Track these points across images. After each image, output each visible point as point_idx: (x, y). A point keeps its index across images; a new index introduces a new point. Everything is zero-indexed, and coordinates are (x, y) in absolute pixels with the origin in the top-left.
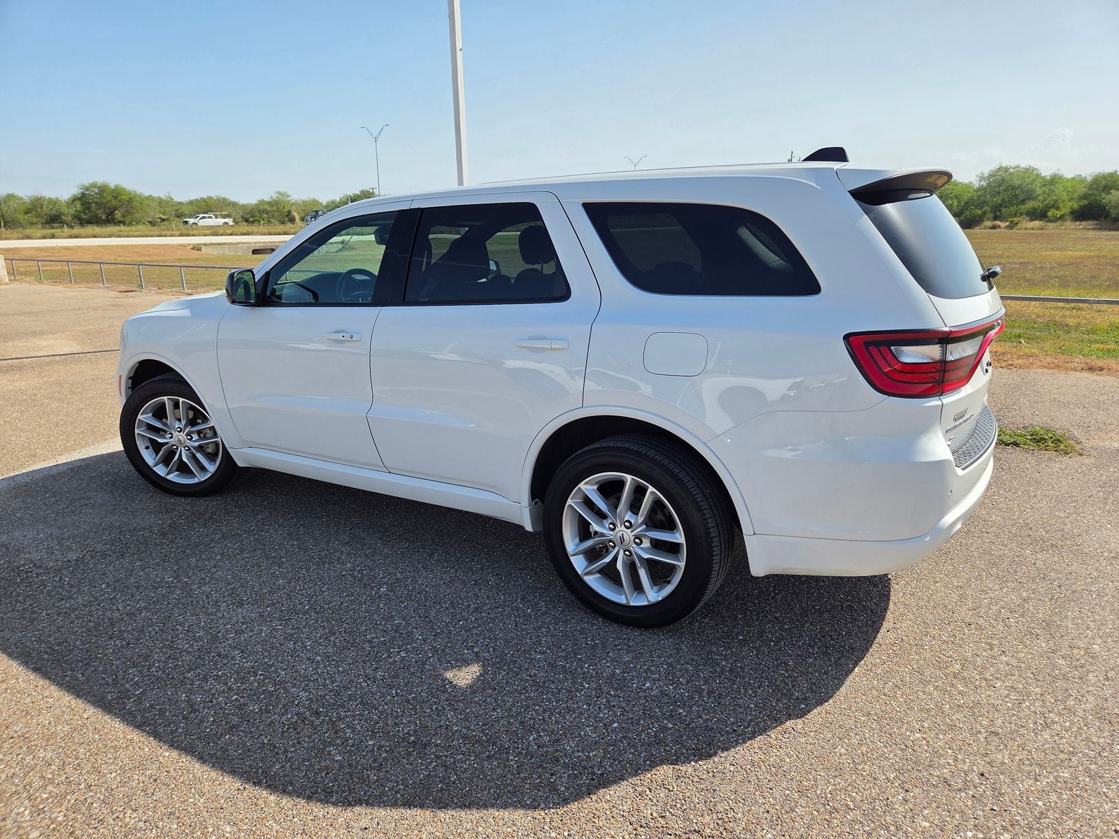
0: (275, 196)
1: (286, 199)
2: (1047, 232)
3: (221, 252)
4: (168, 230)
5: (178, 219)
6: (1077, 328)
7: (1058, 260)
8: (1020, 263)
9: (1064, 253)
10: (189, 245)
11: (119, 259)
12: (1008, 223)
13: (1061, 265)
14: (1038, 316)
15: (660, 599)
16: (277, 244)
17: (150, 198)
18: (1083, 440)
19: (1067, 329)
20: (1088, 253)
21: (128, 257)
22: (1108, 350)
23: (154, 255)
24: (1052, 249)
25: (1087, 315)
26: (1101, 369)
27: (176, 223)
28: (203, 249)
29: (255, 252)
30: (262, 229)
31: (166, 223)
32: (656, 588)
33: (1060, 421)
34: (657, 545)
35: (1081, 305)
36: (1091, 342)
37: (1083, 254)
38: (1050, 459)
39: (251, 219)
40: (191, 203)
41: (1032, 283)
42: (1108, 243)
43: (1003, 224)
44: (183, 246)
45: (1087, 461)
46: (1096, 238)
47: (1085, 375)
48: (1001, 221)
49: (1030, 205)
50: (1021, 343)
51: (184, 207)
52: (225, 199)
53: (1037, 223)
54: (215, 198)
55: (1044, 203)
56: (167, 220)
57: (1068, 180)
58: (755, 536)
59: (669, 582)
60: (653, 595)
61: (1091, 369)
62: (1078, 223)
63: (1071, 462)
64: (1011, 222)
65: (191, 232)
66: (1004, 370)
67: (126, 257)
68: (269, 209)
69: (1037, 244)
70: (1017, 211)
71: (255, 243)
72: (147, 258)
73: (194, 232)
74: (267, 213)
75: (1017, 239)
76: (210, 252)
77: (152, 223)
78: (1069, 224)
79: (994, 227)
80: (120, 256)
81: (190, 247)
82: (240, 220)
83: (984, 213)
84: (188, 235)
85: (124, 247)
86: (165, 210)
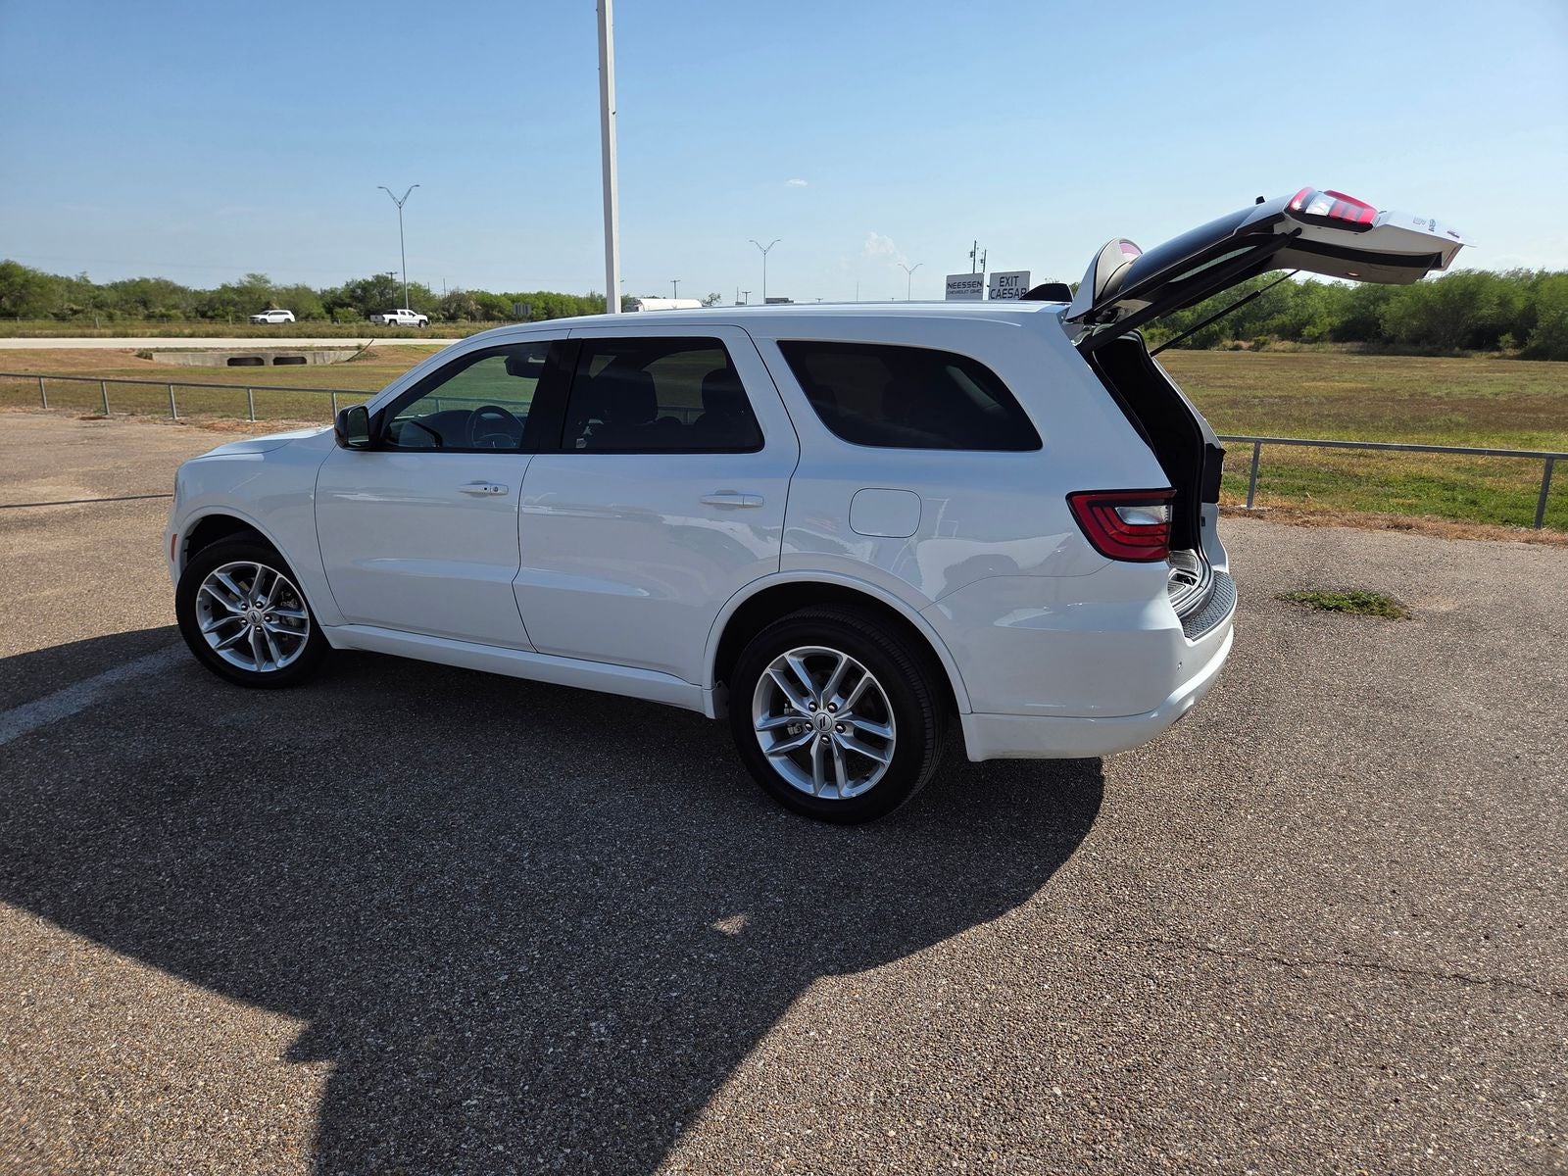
0: (246, 280)
1: (263, 285)
2: (1301, 355)
3: (181, 362)
4: (88, 327)
5: (98, 311)
6: (1369, 477)
7: (1325, 393)
8: (1280, 397)
9: (1332, 384)
10: (134, 350)
11: (30, 369)
12: (1252, 343)
13: (1331, 400)
14: (1321, 464)
15: (854, 795)
16: (264, 351)
17: (56, 280)
18: (1408, 604)
19: (1358, 480)
20: (1359, 385)
21: (44, 366)
22: (1410, 505)
23: (83, 364)
24: (1314, 379)
25: (1378, 464)
26: (1409, 527)
27: (99, 317)
28: (155, 356)
29: (232, 362)
30: (231, 327)
31: (80, 316)
32: (850, 782)
33: (1379, 584)
34: (861, 736)
35: (1369, 451)
36: (1387, 496)
37: (1353, 385)
38: (1379, 624)
39: (210, 313)
40: (115, 287)
41: (1302, 423)
42: (1381, 371)
43: (1244, 344)
44: (124, 351)
45: (1417, 625)
46: (1365, 365)
47: (1392, 533)
48: (1244, 340)
49: (1279, 320)
50: (1307, 496)
51: (105, 294)
52: (167, 284)
53: (1288, 344)
54: (153, 281)
55: (1298, 317)
56: (82, 311)
57: (1324, 288)
58: (973, 715)
59: (867, 779)
60: (847, 791)
61: (1397, 527)
62: (1340, 345)
63: (1401, 627)
64: (1257, 342)
65: (130, 331)
66: (1301, 528)
67: (40, 367)
68: (237, 299)
69: (1293, 372)
70: (1263, 326)
71: (232, 349)
72: (73, 369)
73: (135, 331)
74: (235, 305)
75: (1266, 365)
76: (166, 361)
77: (60, 317)
78: (1330, 346)
79: (1237, 348)
80: (32, 366)
81: (135, 353)
82: (193, 314)
83: (1222, 331)
84: (126, 336)
85: (35, 353)
86: (76, 298)
